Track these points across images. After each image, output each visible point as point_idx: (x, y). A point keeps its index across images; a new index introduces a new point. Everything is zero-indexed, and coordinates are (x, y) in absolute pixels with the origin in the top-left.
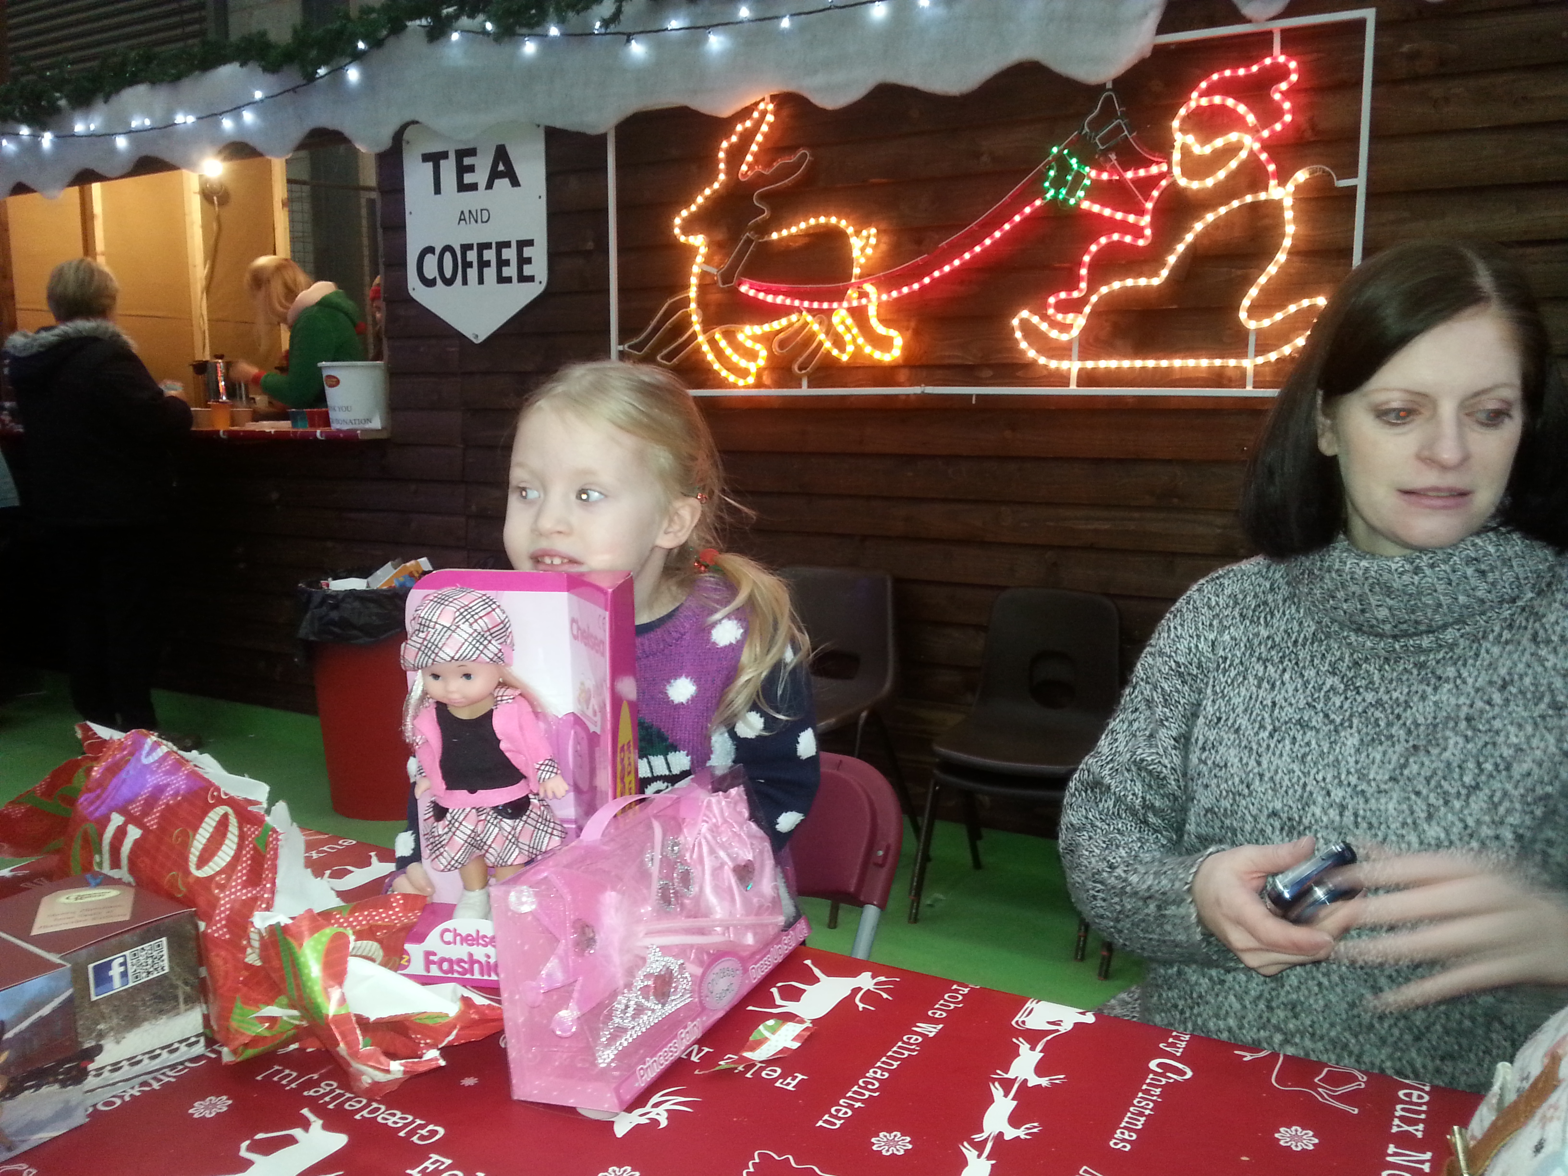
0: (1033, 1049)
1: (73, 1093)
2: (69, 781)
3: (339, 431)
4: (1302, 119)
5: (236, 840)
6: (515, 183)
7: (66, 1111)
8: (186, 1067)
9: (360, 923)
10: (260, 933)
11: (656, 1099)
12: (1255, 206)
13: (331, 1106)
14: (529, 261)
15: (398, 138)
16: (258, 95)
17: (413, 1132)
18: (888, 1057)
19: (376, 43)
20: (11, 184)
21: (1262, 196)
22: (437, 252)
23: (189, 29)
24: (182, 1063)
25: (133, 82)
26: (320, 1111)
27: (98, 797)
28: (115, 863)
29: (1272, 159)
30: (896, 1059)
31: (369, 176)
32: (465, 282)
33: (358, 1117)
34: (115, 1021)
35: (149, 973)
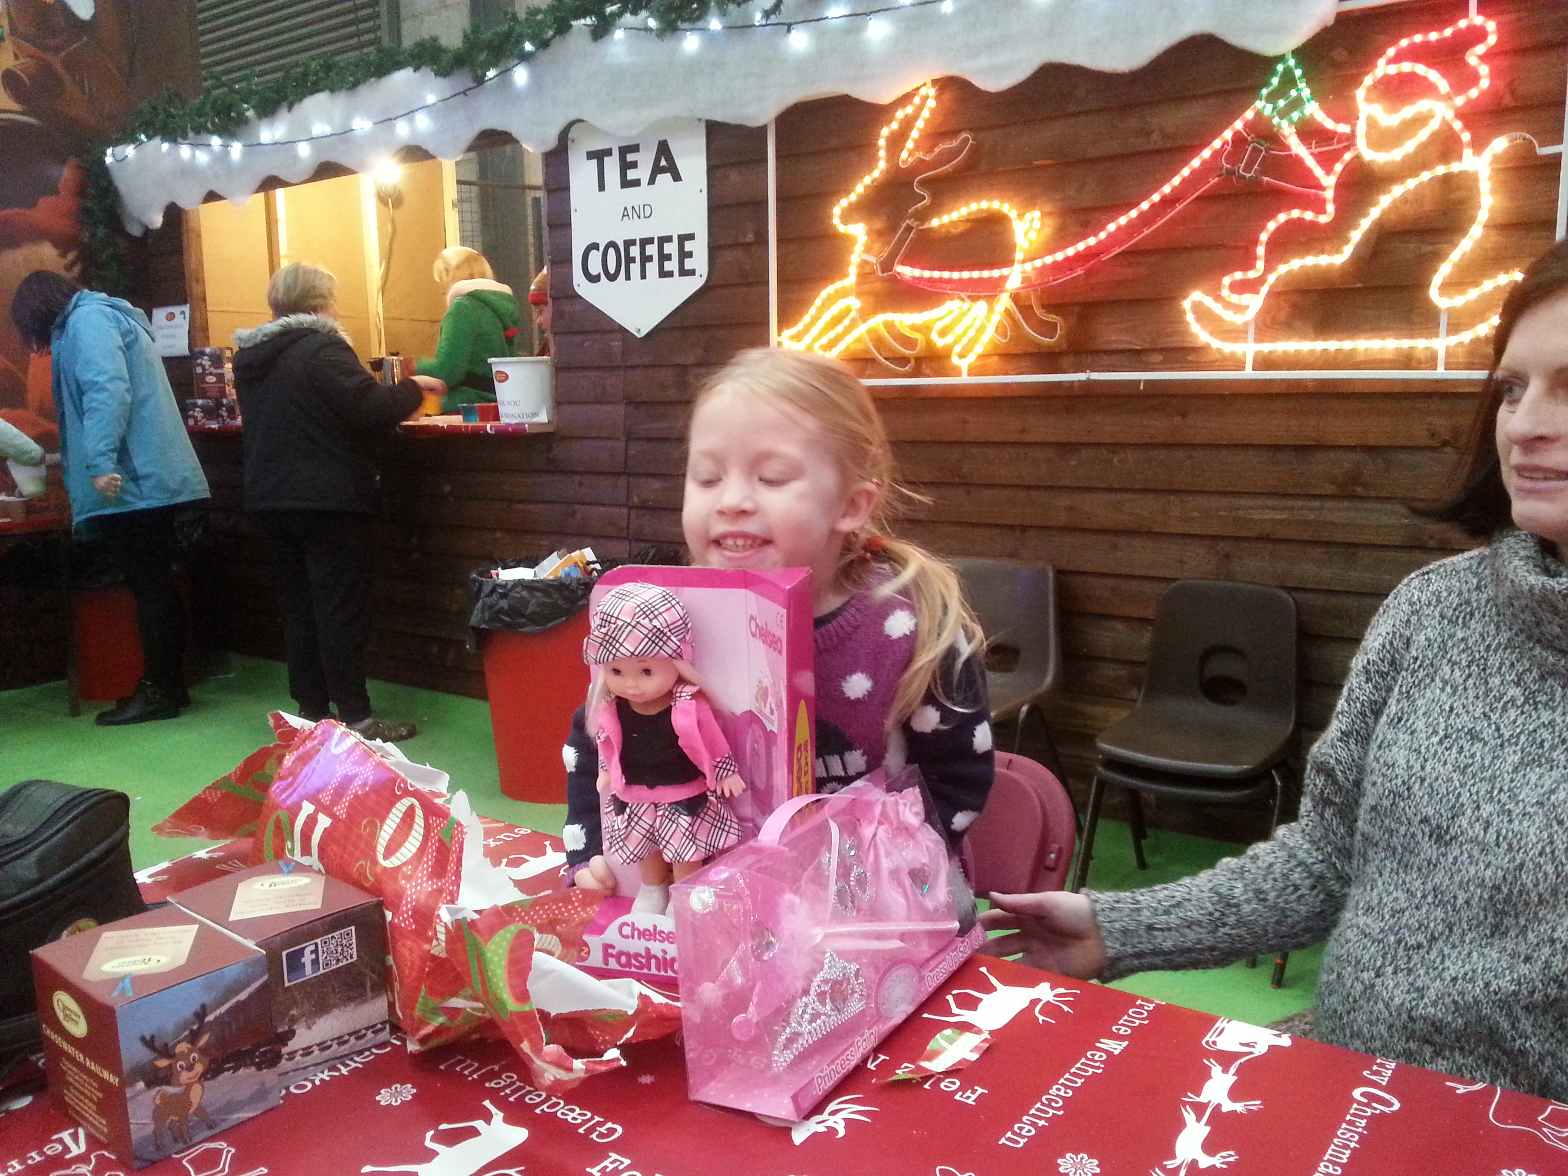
0: (1225, 1071)
1: (269, 1075)
2: (262, 767)
3: (508, 425)
4: (1501, 84)
5: (422, 831)
6: (677, 177)
7: (261, 1094)
8: (372, 1053)
9: (540, 917)
10: (446, 926)
11: (832, 1106)
12: (1447, 179)
13: (512, 1099)
14: (690, 255)
15: (564, 136)
16: (431, 99)
17: (592, 1130)
18: (1071, 1074)
19: (544, 45)
20: (203, 193)
21: (1455, 167)
22: (602, 248)
23: (366, 37)
24: (369, 1049)
25: (315, 90)
26: (501, 1103)
27: (290, 785)
28: (306, 850)
29: (1467, 126)
30: (1080, 1076)
31: (535, 174)
32: (628, 277)
33: (538, 1111)
34: (307, 1006)
35: (338, 961)
